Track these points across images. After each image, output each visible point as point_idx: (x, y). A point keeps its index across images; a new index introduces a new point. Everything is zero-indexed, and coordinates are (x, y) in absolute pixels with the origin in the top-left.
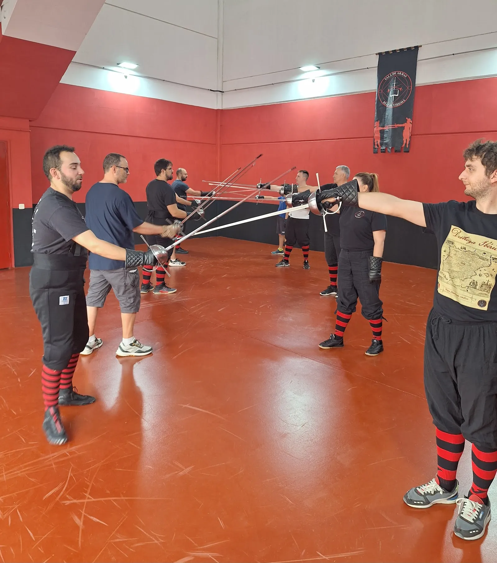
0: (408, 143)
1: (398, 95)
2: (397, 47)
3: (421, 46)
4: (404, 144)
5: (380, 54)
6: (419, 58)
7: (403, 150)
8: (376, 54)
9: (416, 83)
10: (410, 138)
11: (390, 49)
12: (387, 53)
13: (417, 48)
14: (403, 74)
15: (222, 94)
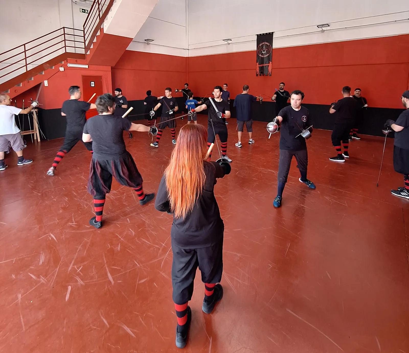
0: (271, 72)
1: (265, 52)
2: (265, 32)
3: (274, 32)
4: (269, 73)
5: (257, 35)
6: (273, 37)
7: (269, 75)
8: (256, 35)
9: (273, 47)
10: (272, 70)
11: (262, 33)
12: (260, 34)
13: (273, 33)
14: (267, 44)
15: (188, 51)
